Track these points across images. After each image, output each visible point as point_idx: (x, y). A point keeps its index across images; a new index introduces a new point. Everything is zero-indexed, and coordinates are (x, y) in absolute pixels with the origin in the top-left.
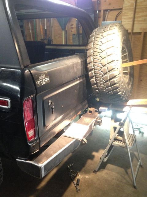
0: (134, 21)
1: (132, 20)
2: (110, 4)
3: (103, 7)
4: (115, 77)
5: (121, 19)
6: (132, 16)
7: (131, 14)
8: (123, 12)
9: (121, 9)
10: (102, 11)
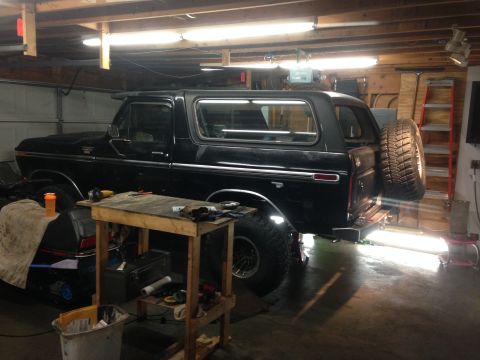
0: (414, 110)
1: (411, 109)
2: (381, 87)
3: (370, 91)
4: (410, 166)
5: (396, 106)
6: (412, 103)
7: (410, 101)
8: (400, 98)
9: (397, 94)
10: (369, 96)
